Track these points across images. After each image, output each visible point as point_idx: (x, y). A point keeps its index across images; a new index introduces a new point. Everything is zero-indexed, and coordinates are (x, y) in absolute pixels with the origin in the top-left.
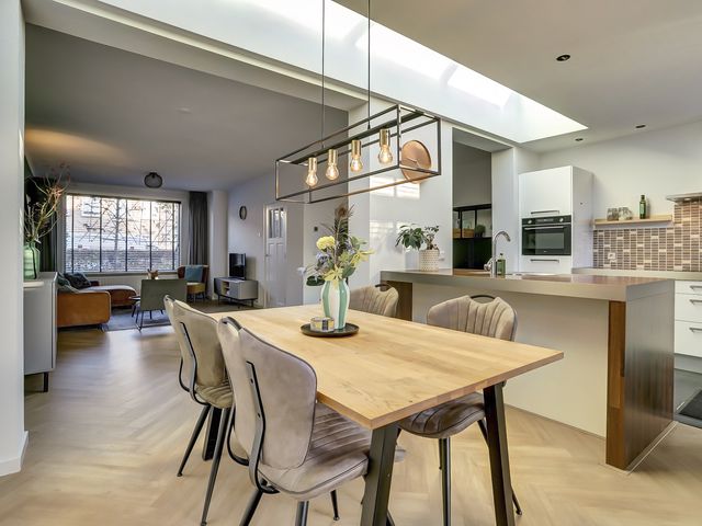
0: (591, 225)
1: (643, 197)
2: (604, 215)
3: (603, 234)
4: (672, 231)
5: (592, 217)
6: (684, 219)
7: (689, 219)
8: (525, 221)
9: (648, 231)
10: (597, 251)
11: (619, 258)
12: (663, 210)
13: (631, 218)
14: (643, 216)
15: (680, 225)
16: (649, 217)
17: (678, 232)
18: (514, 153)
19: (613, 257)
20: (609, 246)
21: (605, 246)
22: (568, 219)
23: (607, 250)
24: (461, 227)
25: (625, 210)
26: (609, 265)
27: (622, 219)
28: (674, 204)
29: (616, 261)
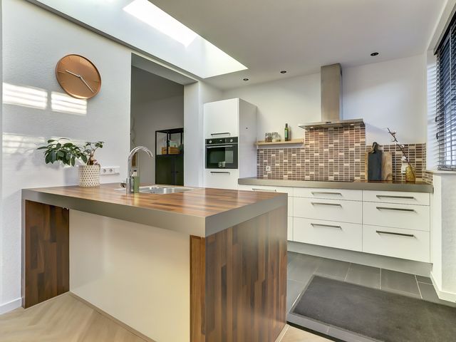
0: (255, 146)
1: (287, 125)
2: (263, 138)
3: (263, 152)
4: (304, 151)
5: (256, 139)
6: (311, 142)
7: (313, 142)
8: (207, 141)
9: (290, 150)
10: (259, 165)
11: (273, 170)
12: (299, 135)
13: (280, 141)
14: (287, 139)
15: (308, 146)
16: (290, 140)
17: (307, 151)
18: (200, 86)
19: (269, 170)
20: (266, 161)
21: (264, 161)
22: (235, 139)
23: (266, 164)
24: (168, 145)
25: (276, 134)
26: (267, 176)
27: (274, 141)
28: (304, 130)
29: (271, 172)
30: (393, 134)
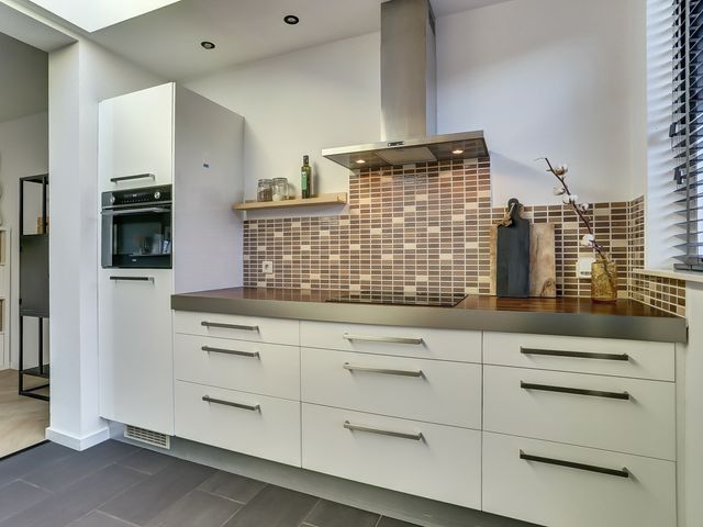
1: (306, 159)
3: (255, 226)
4: (347, 222)
6: (362, 201)
7: (368, 201)
8: (106, 198)
9: (315, 222)
10: (248, 257)
11: (277, 270)
13: (291, 198)
14: (306, 194)
15: (357, 212)
16: (315, 196)
17: (355, 224)
18: (82, 52)
19: (270, 270)
20: (264, 248)
21: (260, 248)
22: (166, 192)
23: (262, 256)
25: (283, 180)
26: (264, 284)
27: (277, 200)
28: (345, 170)
29: (273, 276)
30: (560, 173)
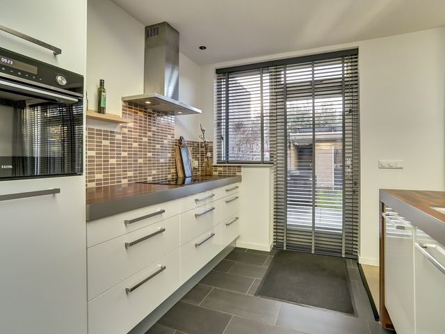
28: (122, 103)
30: (203, 131)
